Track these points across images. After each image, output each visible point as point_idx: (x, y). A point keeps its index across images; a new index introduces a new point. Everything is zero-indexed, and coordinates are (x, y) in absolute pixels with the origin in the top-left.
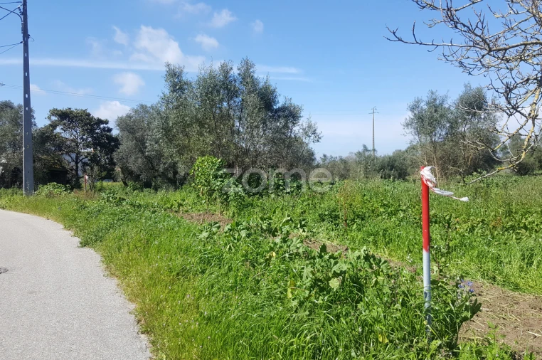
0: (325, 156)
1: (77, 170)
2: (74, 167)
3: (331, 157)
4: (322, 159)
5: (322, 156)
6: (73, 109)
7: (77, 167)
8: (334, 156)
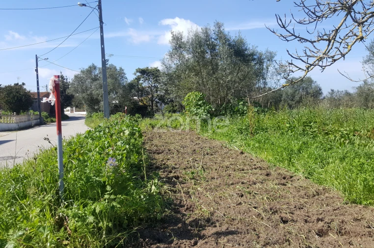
0: (332, 91)
1: (152, 106)
2: (151, 104)
3: (338, 91)
4: (329, 93)
5: (330, 91)
6: (150, 68)
7: (152, 104)
8: (340, 90)
